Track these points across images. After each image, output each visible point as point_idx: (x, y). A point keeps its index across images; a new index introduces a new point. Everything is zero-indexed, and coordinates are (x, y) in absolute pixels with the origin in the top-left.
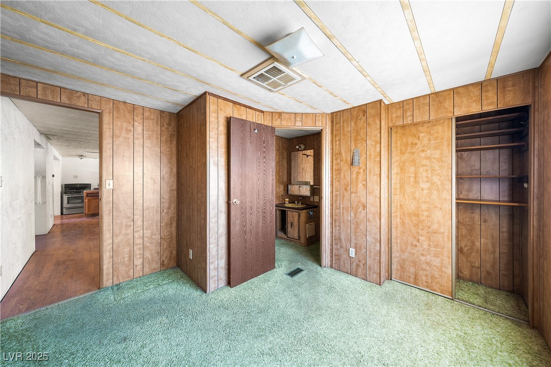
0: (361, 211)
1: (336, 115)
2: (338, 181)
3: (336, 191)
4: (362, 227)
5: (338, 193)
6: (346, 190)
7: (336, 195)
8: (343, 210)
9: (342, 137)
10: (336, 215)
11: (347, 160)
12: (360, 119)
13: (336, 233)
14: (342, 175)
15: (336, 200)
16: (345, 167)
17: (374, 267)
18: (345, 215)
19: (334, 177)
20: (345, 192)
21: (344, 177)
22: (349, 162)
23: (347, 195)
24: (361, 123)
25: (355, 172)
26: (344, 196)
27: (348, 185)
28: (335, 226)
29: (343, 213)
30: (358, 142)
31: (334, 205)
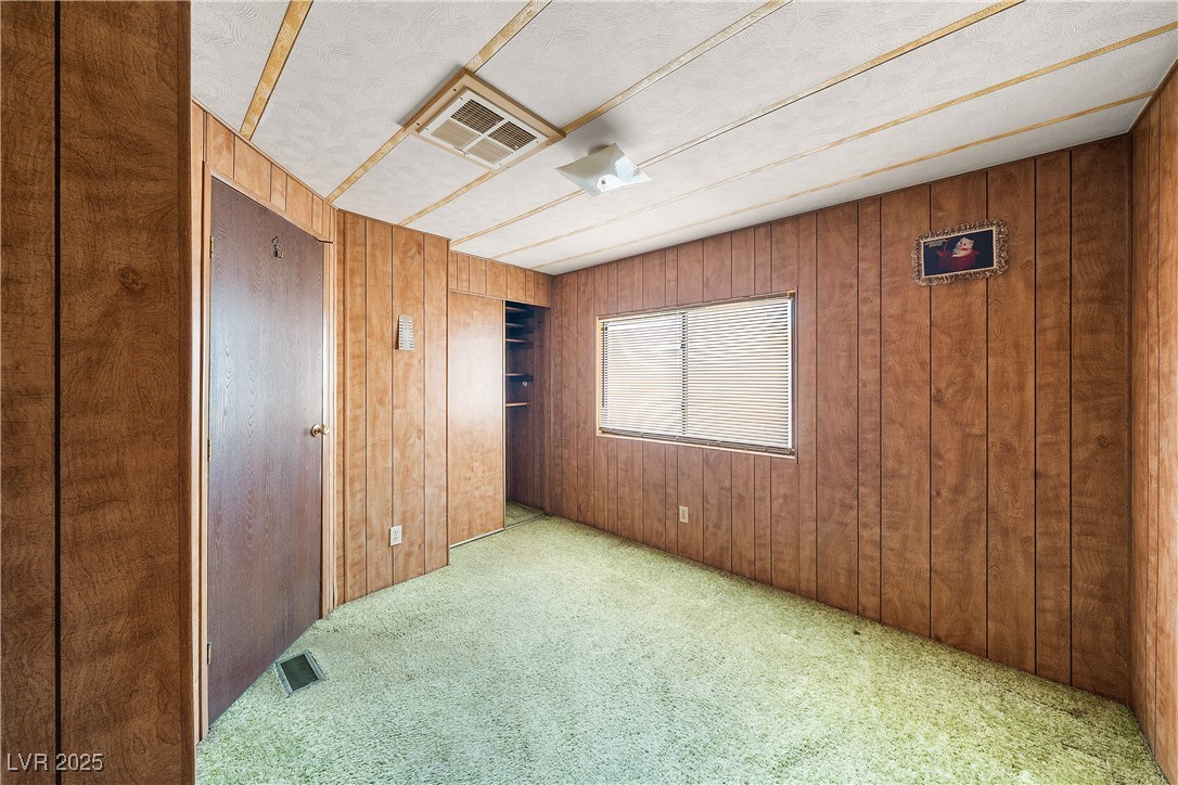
0: (414, 443)
1: (355, 223)
2: (361, 383)
3: (354, 408)
4: (416, 474)
5: (358, 412)
6: (381, 402)
7: (355, 419)
8: (373, 450)
9: (370, 281)
10: (354, 466)
11: (382, 337)
12: (412, 258)
13: (354, 510)
14: (371, 368)
15: (355, 430)
16: (379, 352)
17: (437, 539)
18: (379, 458)
19: (348, 374)
20: (377, 405)
21: (377, 373)
22: (389, 341)
23: (383, 413)
24: (414, 266)
25: (401, 364)
26: (375, 418)
27: (385, 391)
28: (352, 495)
29: (374, 456)
30: (407, 302)
31: (348, 444)
